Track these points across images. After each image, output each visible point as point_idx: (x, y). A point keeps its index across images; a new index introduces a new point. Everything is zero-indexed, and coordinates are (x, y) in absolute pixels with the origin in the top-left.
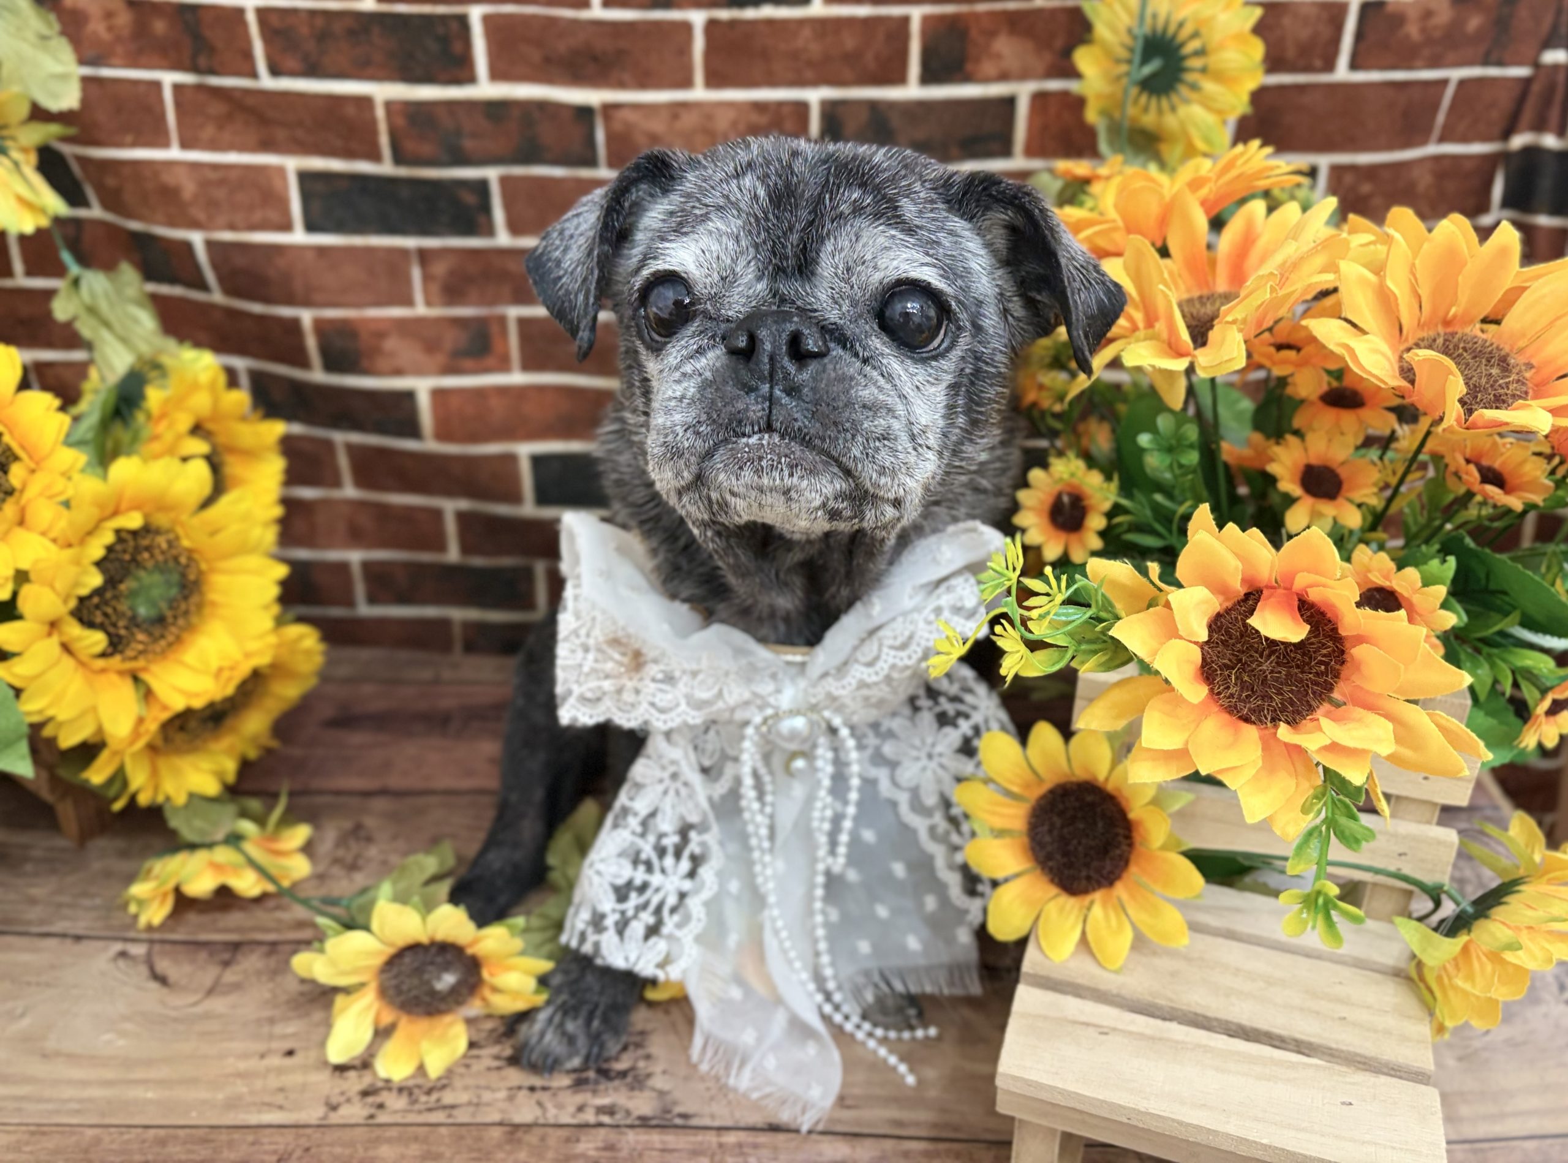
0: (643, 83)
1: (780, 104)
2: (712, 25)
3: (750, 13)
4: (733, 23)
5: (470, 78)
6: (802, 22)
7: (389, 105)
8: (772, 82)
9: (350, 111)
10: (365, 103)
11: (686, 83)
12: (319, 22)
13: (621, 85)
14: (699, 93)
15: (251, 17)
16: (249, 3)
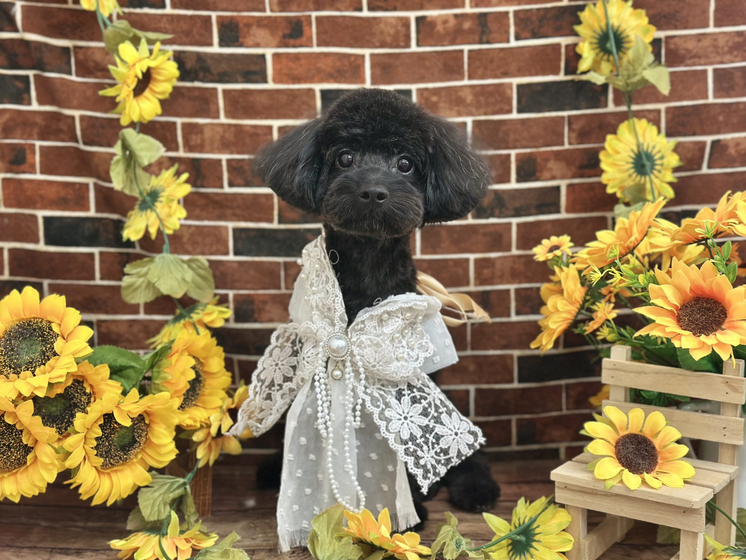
9: (263, 200)
10: (269, 196)
15: (224, 164)
16: (224, 157)
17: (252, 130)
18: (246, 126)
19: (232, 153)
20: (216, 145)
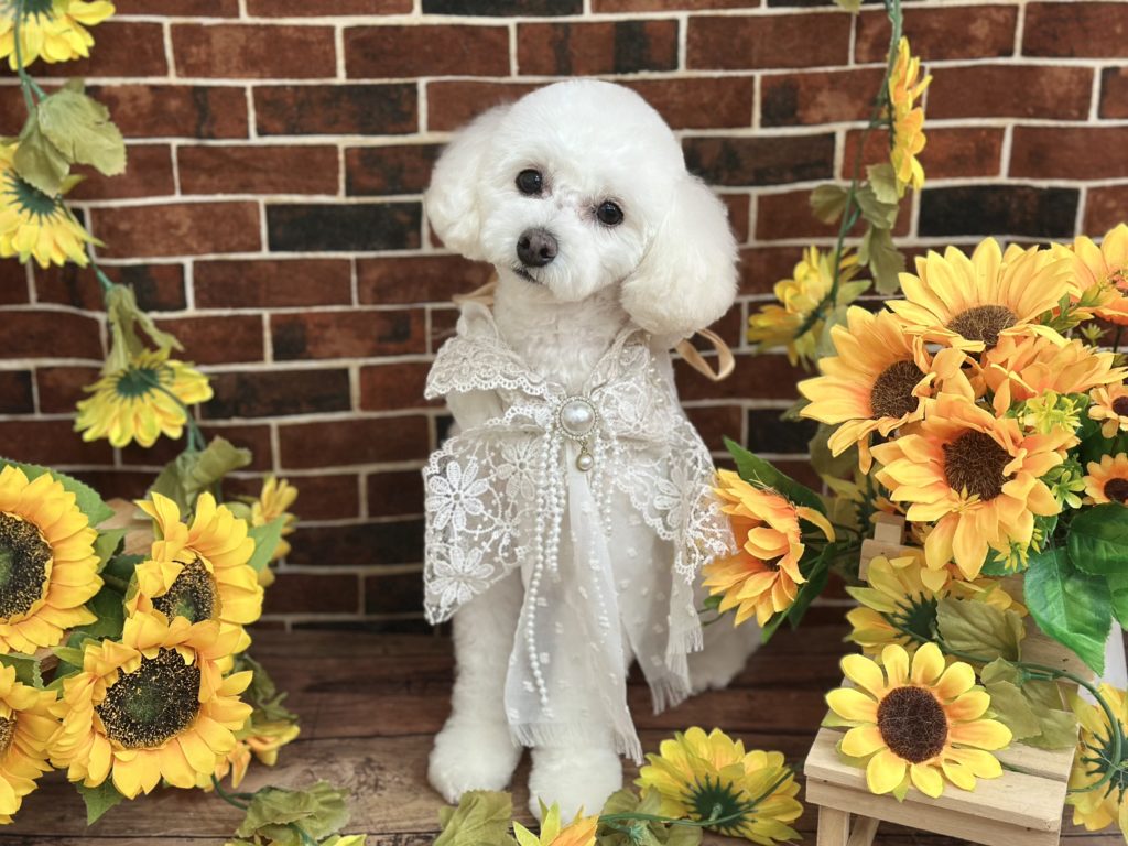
3: (630, 77)
5: (415, 130)
6: (670, 82)
7: (349, 151)
9: (319, 157)
10: (331, 150)
12: (301, 94)
15: (249, 94)
16: (249, 84)
17: (298, 35)
18: (287, 27)
19: (262, 77)
20: (234, 61)
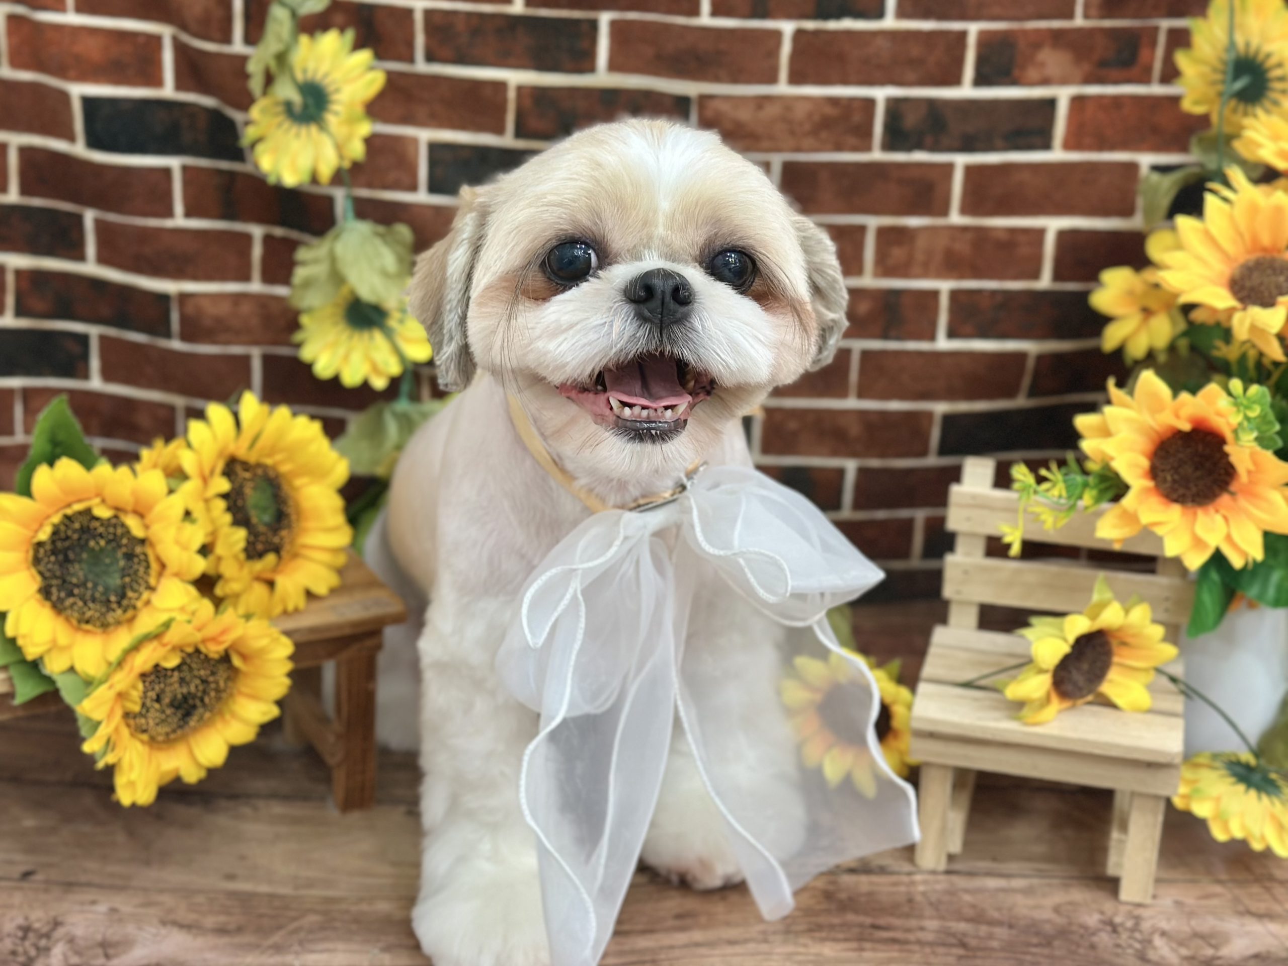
0: (735, 79)
1: (852, 100)
2: (799, 34)
3: (832, 25)
4: (817, 33)
5: (590, 68)
6: (876, 33)
7: (520, 89)
8: (845, 81)
9: (487, 93)
10: (500, 86)
11: (772, 79)
13: (717, 79)
14: (783, 88)
15: (419, 16)
16: (419, 5)
